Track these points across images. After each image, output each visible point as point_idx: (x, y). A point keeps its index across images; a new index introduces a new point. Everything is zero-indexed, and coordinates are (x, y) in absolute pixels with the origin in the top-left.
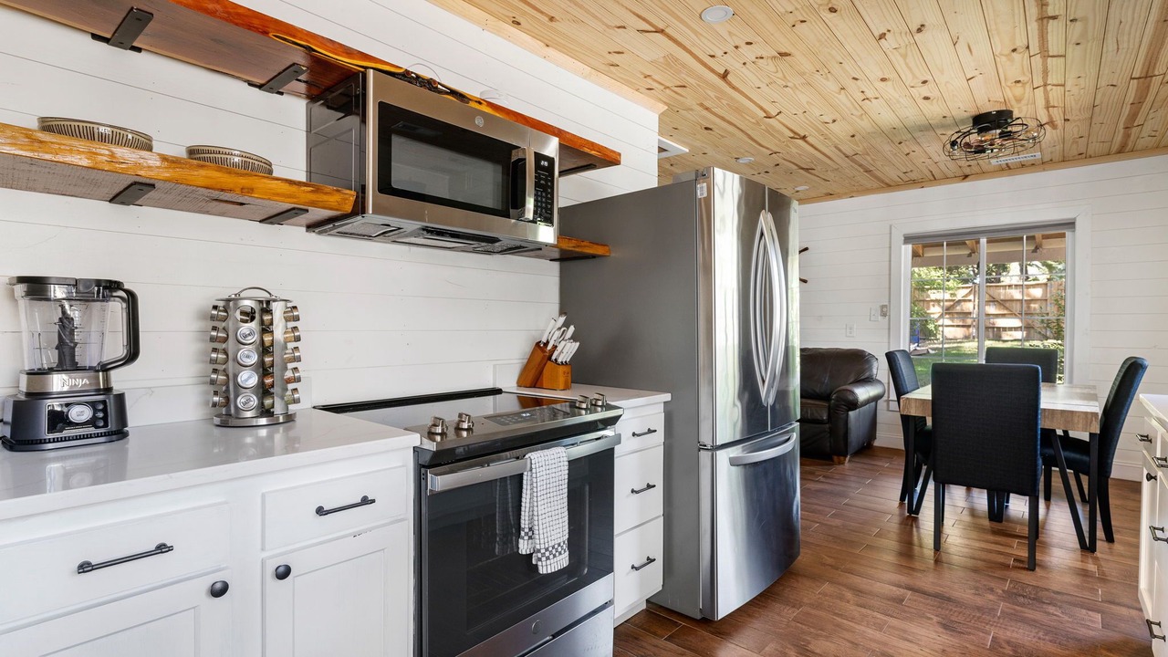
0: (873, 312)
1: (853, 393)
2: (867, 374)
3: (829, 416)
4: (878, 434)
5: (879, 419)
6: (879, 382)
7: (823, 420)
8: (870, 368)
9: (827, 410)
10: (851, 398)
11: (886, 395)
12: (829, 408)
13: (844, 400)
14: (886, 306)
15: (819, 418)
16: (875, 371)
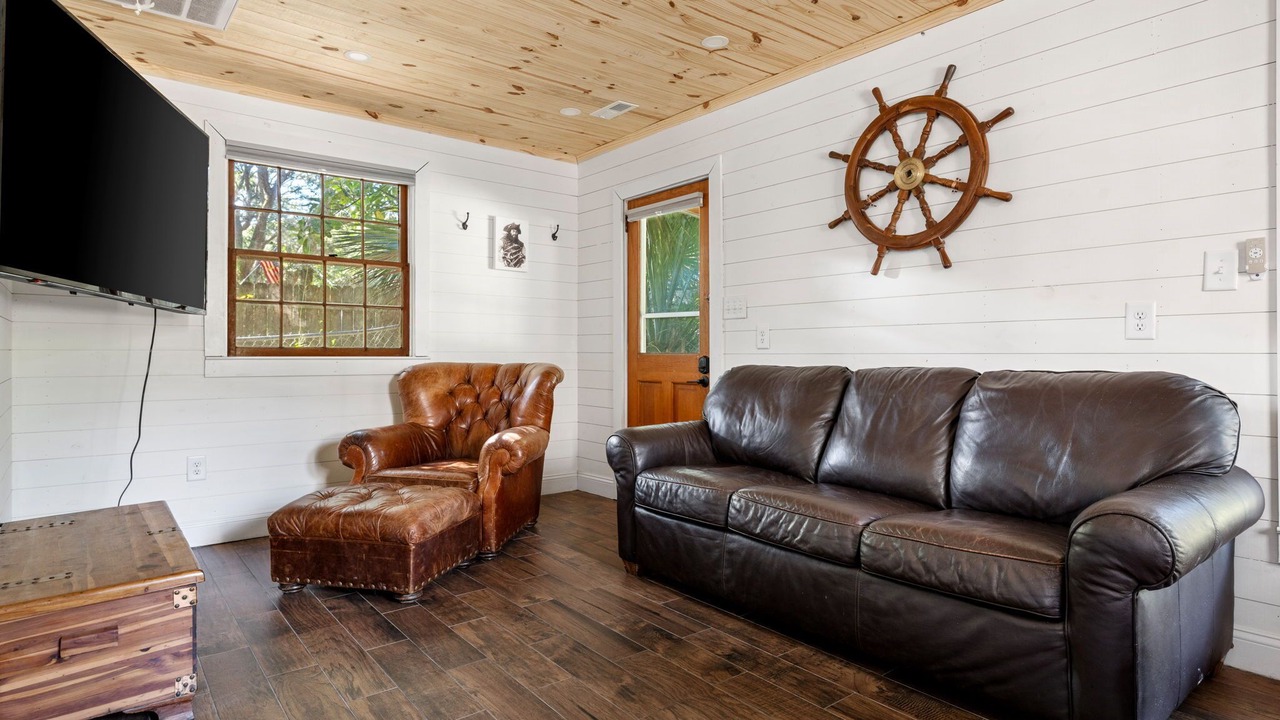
0: (1213, 266)
1: (1154, 526)
2: (1201, 453)
3: (1064, 594)
4: (1241, 631)
5: (1244, 585)
6: (1243, 474)
7: (1042, 608)
8: (1213, 433)
9: (1054, 573)
10: (1146, 541)
11: (1266, 515)
12: (1064, 571)
13: (1120, 552)
14: (1258, 242)
15: (1029, 600)
16: (1228, 443)
